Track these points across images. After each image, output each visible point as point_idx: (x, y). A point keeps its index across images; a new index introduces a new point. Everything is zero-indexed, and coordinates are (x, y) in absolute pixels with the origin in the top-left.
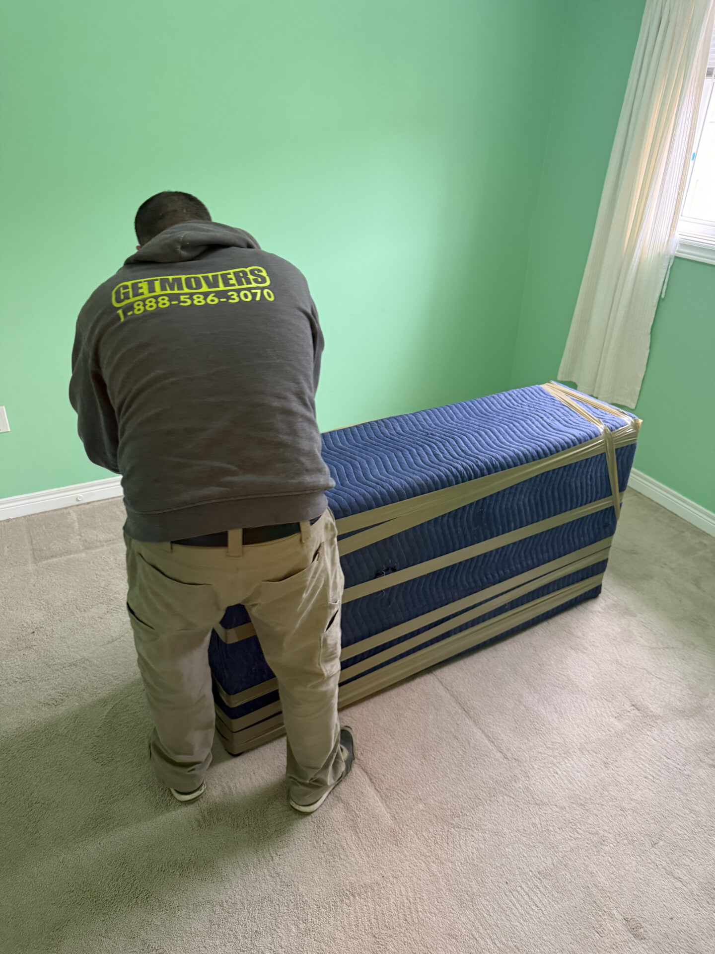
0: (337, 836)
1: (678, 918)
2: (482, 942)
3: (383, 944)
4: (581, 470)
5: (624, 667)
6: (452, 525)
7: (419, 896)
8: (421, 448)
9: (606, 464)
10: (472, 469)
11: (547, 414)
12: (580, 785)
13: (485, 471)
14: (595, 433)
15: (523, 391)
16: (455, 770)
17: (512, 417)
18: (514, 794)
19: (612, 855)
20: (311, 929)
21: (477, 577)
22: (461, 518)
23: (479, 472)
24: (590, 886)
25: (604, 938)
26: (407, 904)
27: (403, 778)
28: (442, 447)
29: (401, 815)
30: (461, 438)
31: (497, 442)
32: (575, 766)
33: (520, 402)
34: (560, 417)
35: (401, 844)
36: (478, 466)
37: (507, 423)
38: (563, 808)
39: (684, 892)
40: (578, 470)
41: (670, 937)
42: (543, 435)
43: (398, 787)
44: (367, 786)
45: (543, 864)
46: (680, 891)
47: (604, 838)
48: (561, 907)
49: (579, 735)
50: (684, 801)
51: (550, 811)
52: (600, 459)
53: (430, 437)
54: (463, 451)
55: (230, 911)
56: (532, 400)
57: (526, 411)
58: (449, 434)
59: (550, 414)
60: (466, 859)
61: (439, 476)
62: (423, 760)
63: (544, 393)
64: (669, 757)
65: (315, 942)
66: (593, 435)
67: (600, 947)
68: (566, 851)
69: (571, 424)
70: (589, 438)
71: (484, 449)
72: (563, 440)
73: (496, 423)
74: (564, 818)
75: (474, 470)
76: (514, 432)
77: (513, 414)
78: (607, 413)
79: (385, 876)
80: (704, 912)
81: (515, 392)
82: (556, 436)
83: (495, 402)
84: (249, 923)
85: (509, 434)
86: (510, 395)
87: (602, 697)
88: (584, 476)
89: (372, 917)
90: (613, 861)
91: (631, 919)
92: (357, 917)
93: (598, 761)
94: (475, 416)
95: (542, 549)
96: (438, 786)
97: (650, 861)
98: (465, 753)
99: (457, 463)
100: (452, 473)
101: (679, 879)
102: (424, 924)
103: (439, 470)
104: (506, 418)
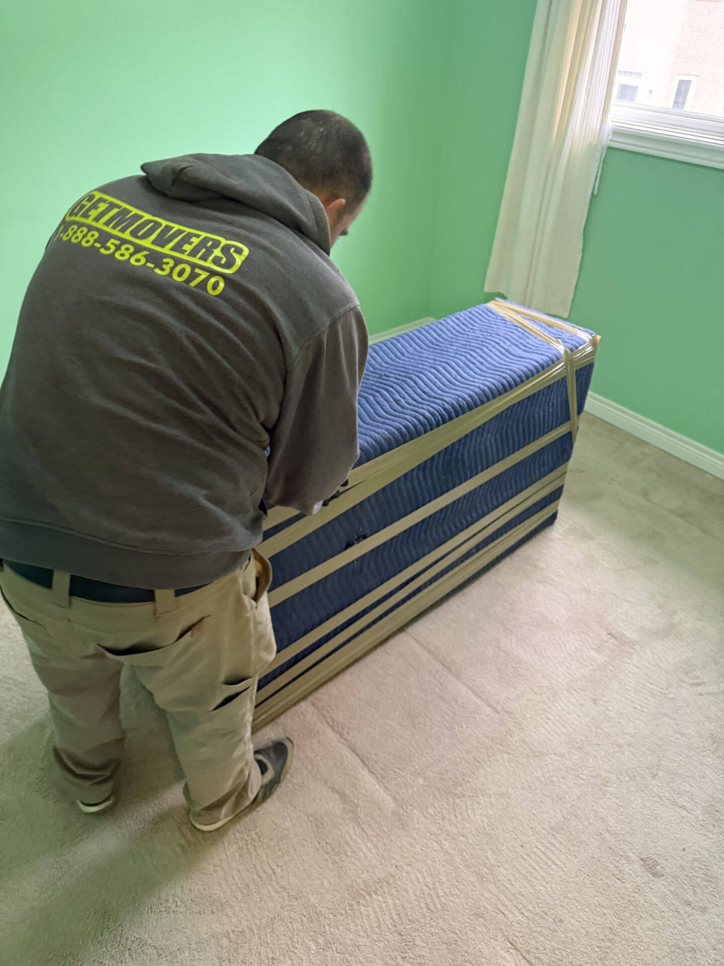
0: (339, 833)
1: (690, 848)
2: (510, 915)
3: (410, 940)
4: (544, 398)
5: (594, 595)
6: (421, 478)
7: (437, 879)
8: (378, 395)
9: (567, 388)
10: (440, 414)
11: (502, 338)
12: (574, 727)
13: (453, 414)
14: (556, 357)
15: (470, 312)
16: (448, 734)
17: (466, 345)
18: (512, 750)
19: (617, 796)
20: (332, 942)
21: (446, 528)
22: (431, 469)
23: (447, 416)
24: (602, 832)
25: (625, 884)
26: (426, 891)
27: (397, 754)
28: (400, 390)
29: (402, 795)
30: (419, 377)
31: (459, 378)
32: (566, 708)
33: (470, 326)
34: (516, 341)
35: (408, 827)
36: (445, 409)
37: (462, 353)
38: (563, 755)
39: (690, 820)
40: (542, 398)
41: (685, 869)
42: (505, 365)
43: (393, 764)
44: (360, 769)
45: (554, 818)
46: (686, 819)
47: (607, 779)
48: (579, 860)
49: (563, 674)
50: (674, 726)
51: (550, 761)
52: (561, 383)
53: (383, 379)
54: (425, 393)
55: (239, 941)
56: (482, 323)
57: (479, 337)
58: (404, 374)
59: (506, 338)
60: (477, 829)
61: (406, 427)
62: (413, 730)
63: (492, 313)
64: (652, 682)
65: (338, 955)
66: (555, 359)
67: (624, 894)
68: (573, 801)
69: (530, 348)
70: (551, 362)
71: (448, 388)
72: (527, 367)
73: (451, 354)
74: (565, 765)
75: (441, 415)
76: (473, 363)
77: (467, 341)
78: (564, 331)
79: (399, 865)
80: (712, 836)
81: (462, 314)
82: (519, 364)
83: (444, 329)
84: (262, 950)
85: (468, 366)
86: (458, 319)
87: (578, 630)
88: (546, 404)
89: (394, 913)
90: (619, 801)
91: (648, 858)
92: (377, 917)
93: (586, 698)
94: (426, 348)
95: (506, 487)
96: (434, 756)
97: (653, 794)
98: (454, 713)
99: (423, 408)
100: (419, 420)
101: (683, 807)
102: (449, 909)
103: (405, 419)
104: (460, 347)
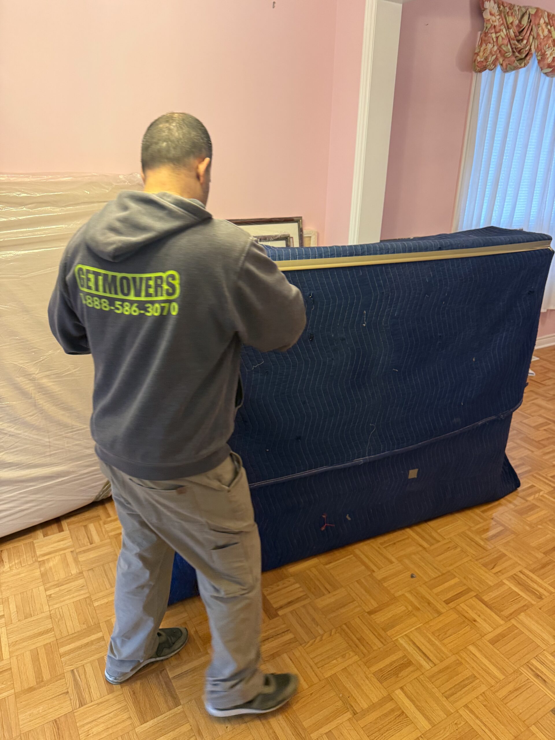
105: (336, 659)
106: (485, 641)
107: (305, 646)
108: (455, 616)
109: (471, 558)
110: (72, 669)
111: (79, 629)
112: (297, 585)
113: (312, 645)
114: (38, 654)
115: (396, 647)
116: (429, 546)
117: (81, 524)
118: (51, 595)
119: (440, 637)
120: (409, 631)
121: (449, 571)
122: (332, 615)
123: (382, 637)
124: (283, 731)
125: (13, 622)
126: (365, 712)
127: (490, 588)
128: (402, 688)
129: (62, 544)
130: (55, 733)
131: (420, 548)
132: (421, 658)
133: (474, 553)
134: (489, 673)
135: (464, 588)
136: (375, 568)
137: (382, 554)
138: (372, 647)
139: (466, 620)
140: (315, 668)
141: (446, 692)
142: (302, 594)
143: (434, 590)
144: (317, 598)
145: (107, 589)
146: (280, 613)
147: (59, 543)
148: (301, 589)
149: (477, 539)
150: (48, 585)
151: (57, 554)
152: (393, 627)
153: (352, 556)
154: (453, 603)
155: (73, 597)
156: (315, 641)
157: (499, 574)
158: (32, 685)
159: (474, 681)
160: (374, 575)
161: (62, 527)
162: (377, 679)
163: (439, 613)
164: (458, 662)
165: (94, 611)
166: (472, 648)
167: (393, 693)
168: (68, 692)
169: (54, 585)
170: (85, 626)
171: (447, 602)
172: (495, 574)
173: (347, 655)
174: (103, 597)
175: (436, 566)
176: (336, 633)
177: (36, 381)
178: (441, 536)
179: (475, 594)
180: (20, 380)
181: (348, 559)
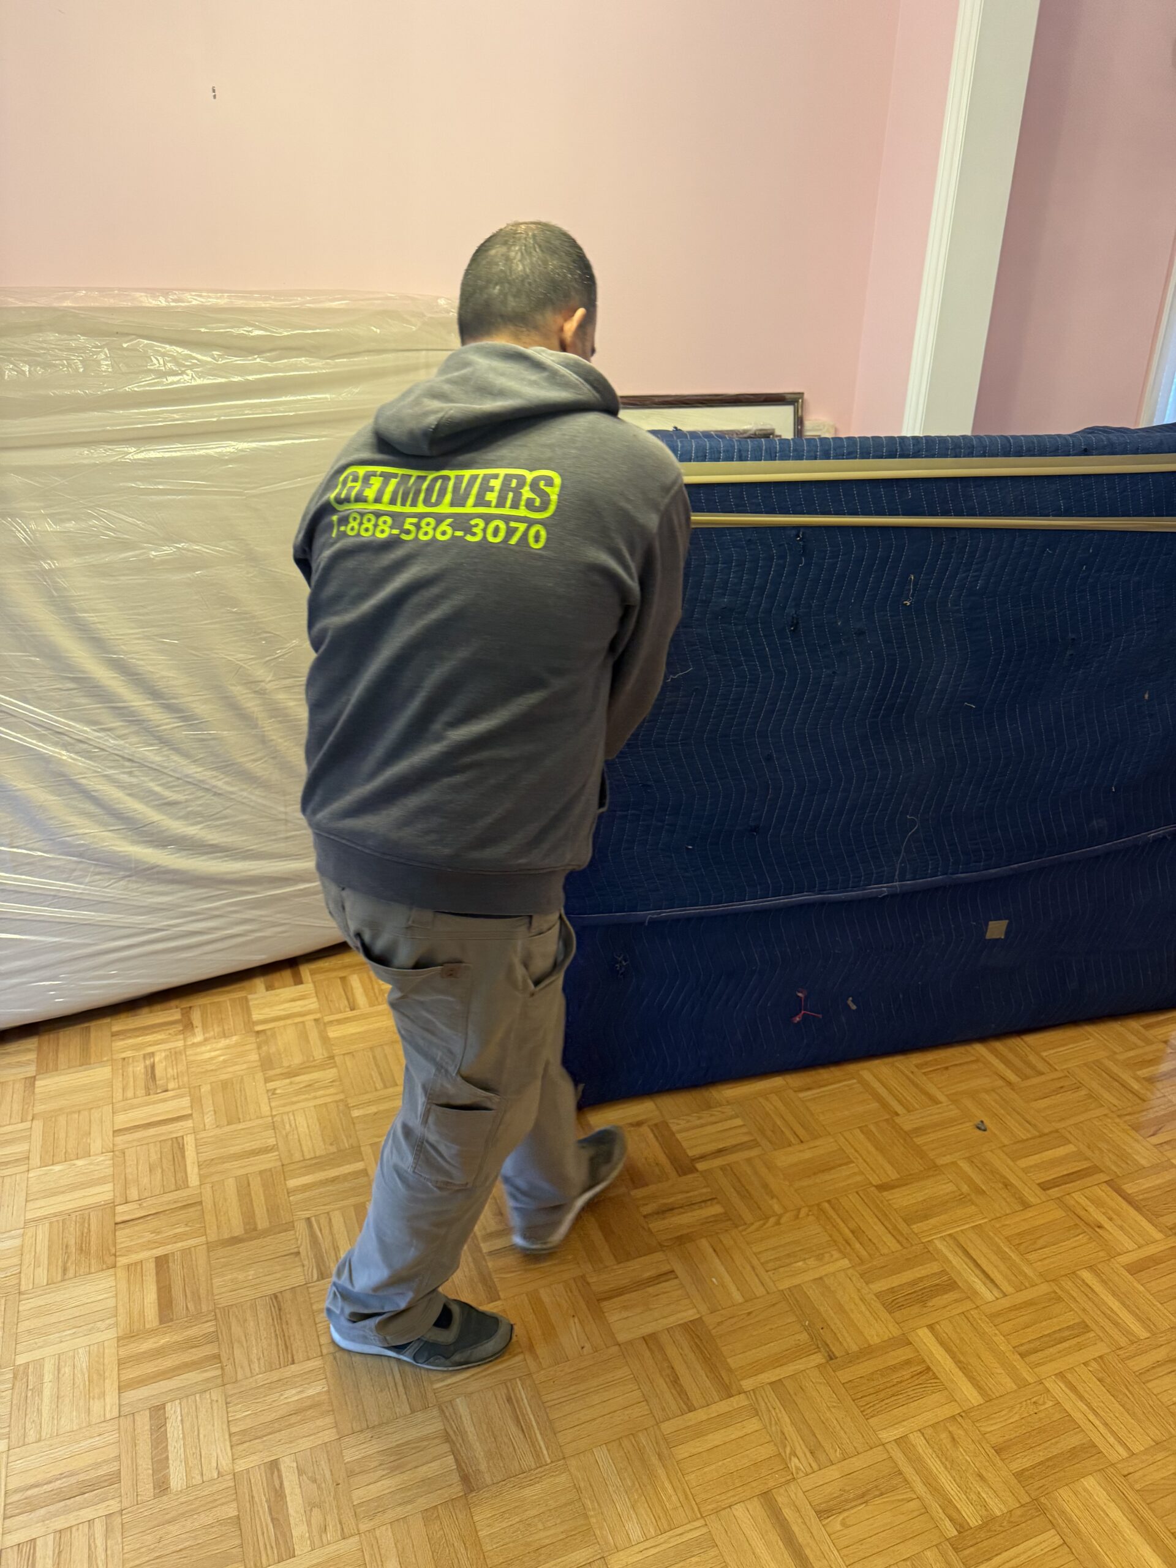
105: (805, 1259)
106: (1117, 1266)
107: (745, 1230)
108: (1059, 1213)
109: (1107, 1112)
110: (308, 1216)
111: (323, 1153)
112: (738, 1122)
113: (757, 1230)
114: (249, 1185)
115: (928, 1254)
116: (1019, 1080)
117: (334, 974)
118: (275, 1089)
119: (1022, 1248)
120: (958, 1229)
121: (1057, 1131)
122: (805, 1183)
123: (901, 1234)
124: (688, 1367)
125: (207, 1127)
126: (853, 1358)
127: (1141, 1171)
128: (931, 1327)
129: (297, 1007)
130: (274, 1314)
131: (1000, 1083)
132: (976, 1280)
133: (1115, 1102)
134: (1116, 1324)
135: (1085, 1165)
136: (899, 1109)
137: (916, 1086)
138: (877, 1248)
139: (1081, 1224)
140: (760, 1270)
141: (1022, 1345)
142: (746, 1138)
143: (1018, 1162)
144: (775, 1150)
145: (376, 1090)
146: (701, 1166)
147: (293, 1004)
148: (744, 1130)
149: (1126, 1077)
150: (271, 1073)
151: (289, 1021)
152: (926, 1217)
153: (855, 1081)
154: (1057, 1189)
155: (315, 1098)
156: (764, 1224)
157: (1166, 1147)
158: (236, 1235)
159: (1084, 1333)
160: (897, 1121)
161: (301, 977)
162: (883, 1305)
163: (1026, 1205)
164: (1053, 1295)
165: (352, 1126)
166: (1086, 1275)
167: (912, 1333)
168: (298, 1253)
169: (282, 1074)
170: (333, 1149)
171: (1045, 1187)
172: (1155, 1146)
173: (827, 1255)
174: (370, 1103)
175: (1029, 1118)
176: (808, 1215)
177: (267, 696)
178: (1049, 1064)
179: (1107, 1178)
180: (238, 691)
181: (845, 1086)
